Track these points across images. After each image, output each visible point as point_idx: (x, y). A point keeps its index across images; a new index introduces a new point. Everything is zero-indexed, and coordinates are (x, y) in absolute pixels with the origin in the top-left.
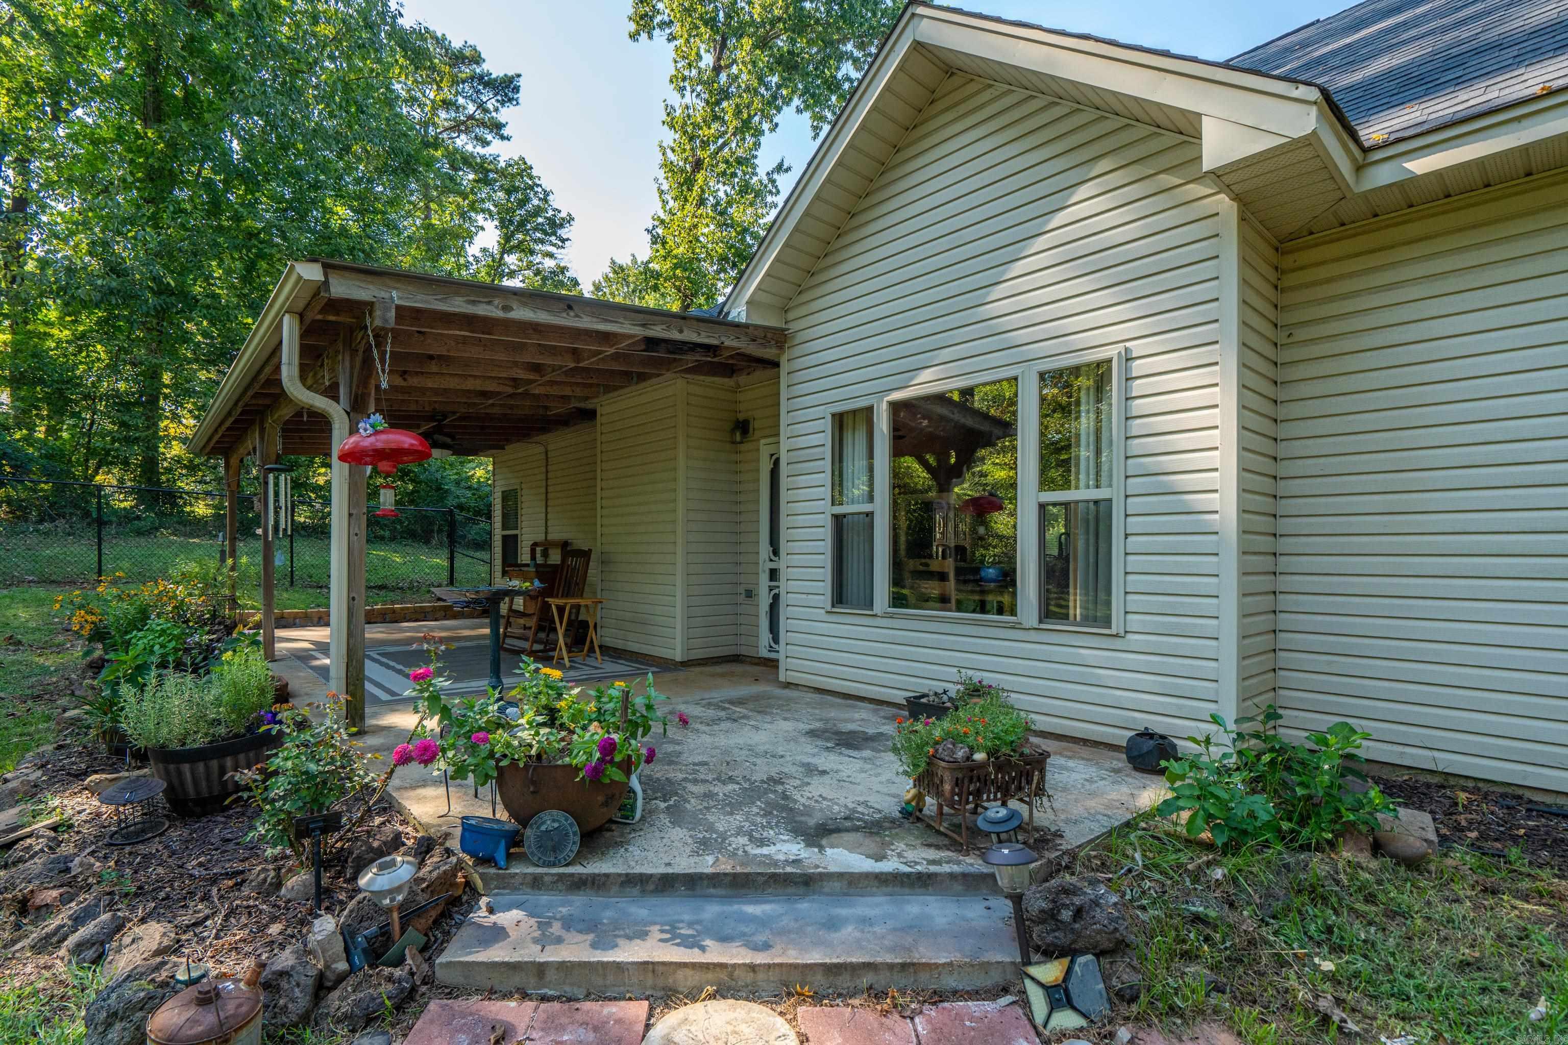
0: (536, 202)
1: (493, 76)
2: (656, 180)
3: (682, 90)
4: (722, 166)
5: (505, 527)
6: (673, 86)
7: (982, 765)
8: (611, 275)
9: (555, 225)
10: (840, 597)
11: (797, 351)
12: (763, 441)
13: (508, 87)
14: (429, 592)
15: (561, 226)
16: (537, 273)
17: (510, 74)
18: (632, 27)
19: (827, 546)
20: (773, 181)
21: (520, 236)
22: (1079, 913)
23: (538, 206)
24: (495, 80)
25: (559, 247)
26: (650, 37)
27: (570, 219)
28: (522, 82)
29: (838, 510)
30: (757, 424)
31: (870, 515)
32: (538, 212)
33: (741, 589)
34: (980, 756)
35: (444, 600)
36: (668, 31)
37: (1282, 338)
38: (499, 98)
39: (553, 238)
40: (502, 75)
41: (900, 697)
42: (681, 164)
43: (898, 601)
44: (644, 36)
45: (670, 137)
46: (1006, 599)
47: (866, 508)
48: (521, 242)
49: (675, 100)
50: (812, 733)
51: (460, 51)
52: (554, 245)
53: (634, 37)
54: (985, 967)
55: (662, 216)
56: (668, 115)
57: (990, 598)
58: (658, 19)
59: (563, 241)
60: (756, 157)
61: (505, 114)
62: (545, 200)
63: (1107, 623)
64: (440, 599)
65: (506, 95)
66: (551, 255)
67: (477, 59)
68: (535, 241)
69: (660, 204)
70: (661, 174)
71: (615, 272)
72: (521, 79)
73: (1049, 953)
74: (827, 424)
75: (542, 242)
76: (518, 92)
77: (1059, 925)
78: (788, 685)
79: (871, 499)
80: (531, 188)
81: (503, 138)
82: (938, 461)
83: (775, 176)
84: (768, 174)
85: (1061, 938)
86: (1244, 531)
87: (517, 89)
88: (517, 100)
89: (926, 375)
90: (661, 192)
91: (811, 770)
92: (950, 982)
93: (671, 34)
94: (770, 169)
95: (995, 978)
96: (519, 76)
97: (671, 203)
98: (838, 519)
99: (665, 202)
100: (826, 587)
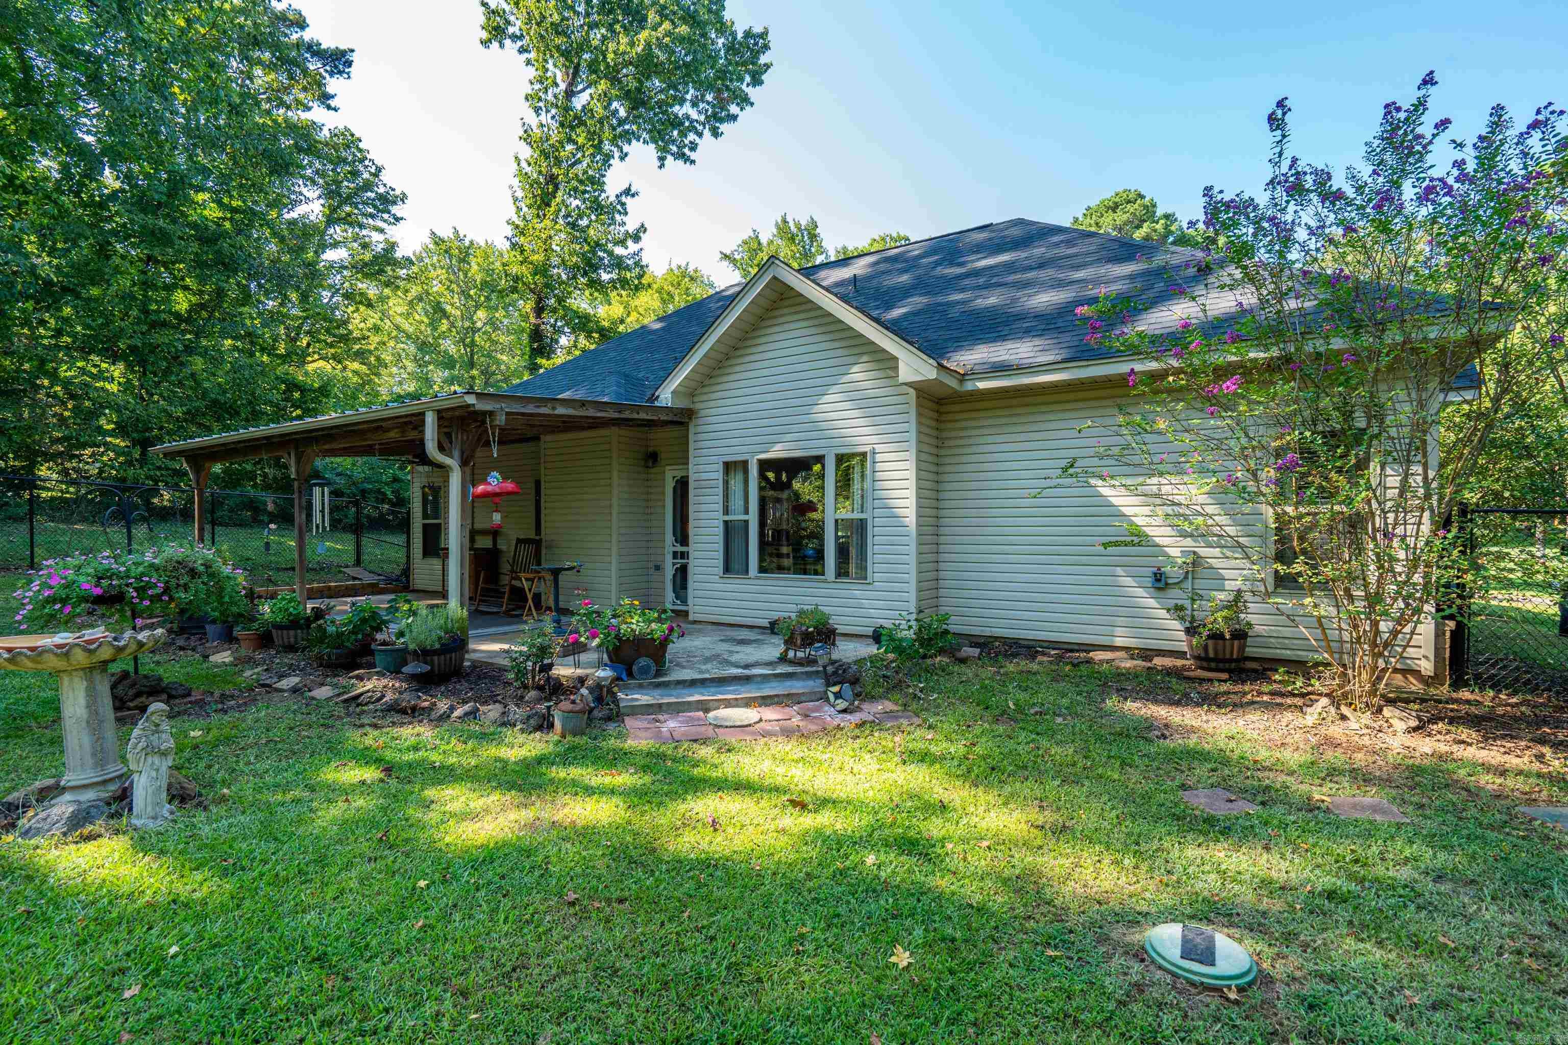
0: (366, 176)
1: (322, 47)
2: (511, 187)
3: (537, 110)
4: (574, 183)
5: (425, 516)
6: (528, 104)
7: (812, 633)
8: (431, 246)
9: (387, 201)
10: (727, 569)
11: (700, 421)
12: (668, 468)
13: (338, 59)
14: (340, 572)
15: (394, 203)
16: (365, 246)
17: (342, 47)
18: (485, 35)
19: (720, 539)
20: (623, 204)
21: (348, 209)
22: (844, 671)
23: (368, 180)
24: (326, 51)
25: (390, 224)
26: (502, 46)
27: (404, 198)
28: (355, 57)
29: (727, 518)
30: (663, 456)
31: (746, 522)
32: (368, 186)
33: (651, 565)
34: (811, 629)
35: (360, 579)
36: (519, 44)
37: (940, 444)
38: (328, 68)
39: (386, 216)
40: (333, 47)
41: (765, 623)
42: (535, 175)
43: (762, 570)
44: (495, 44)
45: (526, 152)
46: (819, 568)
47: (745, 517)
48: (349, 215)
49: (532, 119)
50: (722, 640)
51: (283, 13)
52: (385, 221)
53: (485, 43)
54: (815, 693)
55: (517, 222)
56: (526, 131)
57: (808, 567)
58: (511, 30)
59: (398, 219)
60: (604, 176)
61: (333, 85)
62: (376, 175)
63: (866, 578)
64: (355, 579)
65: (336, 67)
66: (382, 231)
67: (302, 24)
68: (364, 215)
69: (514, 209)
70: (516, 182)
71: (436, 243)
72: (354, 54)
73: (834, 684)
74: (721, 467)
75: (372, 216)
76: (350, 66)
77: (838, 675)
78: (695, 622)
79: (746, 512)
80: (362, 161)
81: (329, 107)
82: (776, 478)
83: (623, 199)
84: (617, 196)
85: (838, 679)
86: (919, 535)
87: (349, 64)
88: (348, 73)
89: (778, 447)
90: (515, 200)
91: (731, 652)
92: (803, 698)
93: (522, 47)
94: (618, 192)
95: (819, 696)
96: (352, 51)
97: (525, 209)
98: (726, 523)
99: (519, 209)
100: (720, 563)
